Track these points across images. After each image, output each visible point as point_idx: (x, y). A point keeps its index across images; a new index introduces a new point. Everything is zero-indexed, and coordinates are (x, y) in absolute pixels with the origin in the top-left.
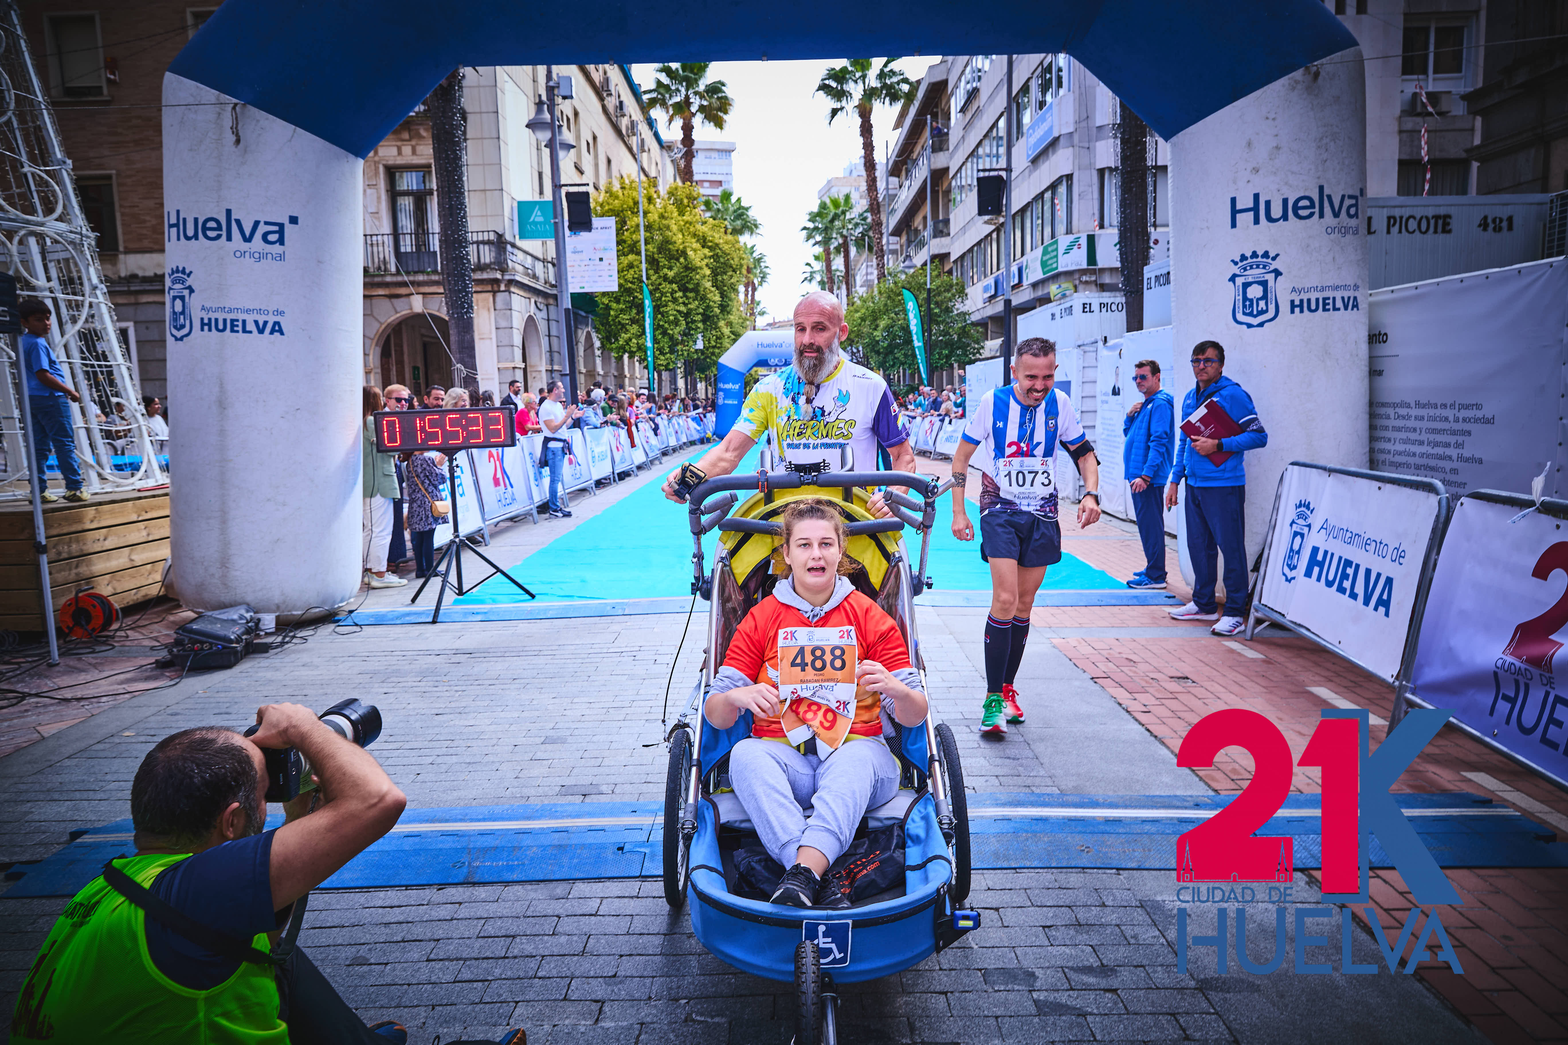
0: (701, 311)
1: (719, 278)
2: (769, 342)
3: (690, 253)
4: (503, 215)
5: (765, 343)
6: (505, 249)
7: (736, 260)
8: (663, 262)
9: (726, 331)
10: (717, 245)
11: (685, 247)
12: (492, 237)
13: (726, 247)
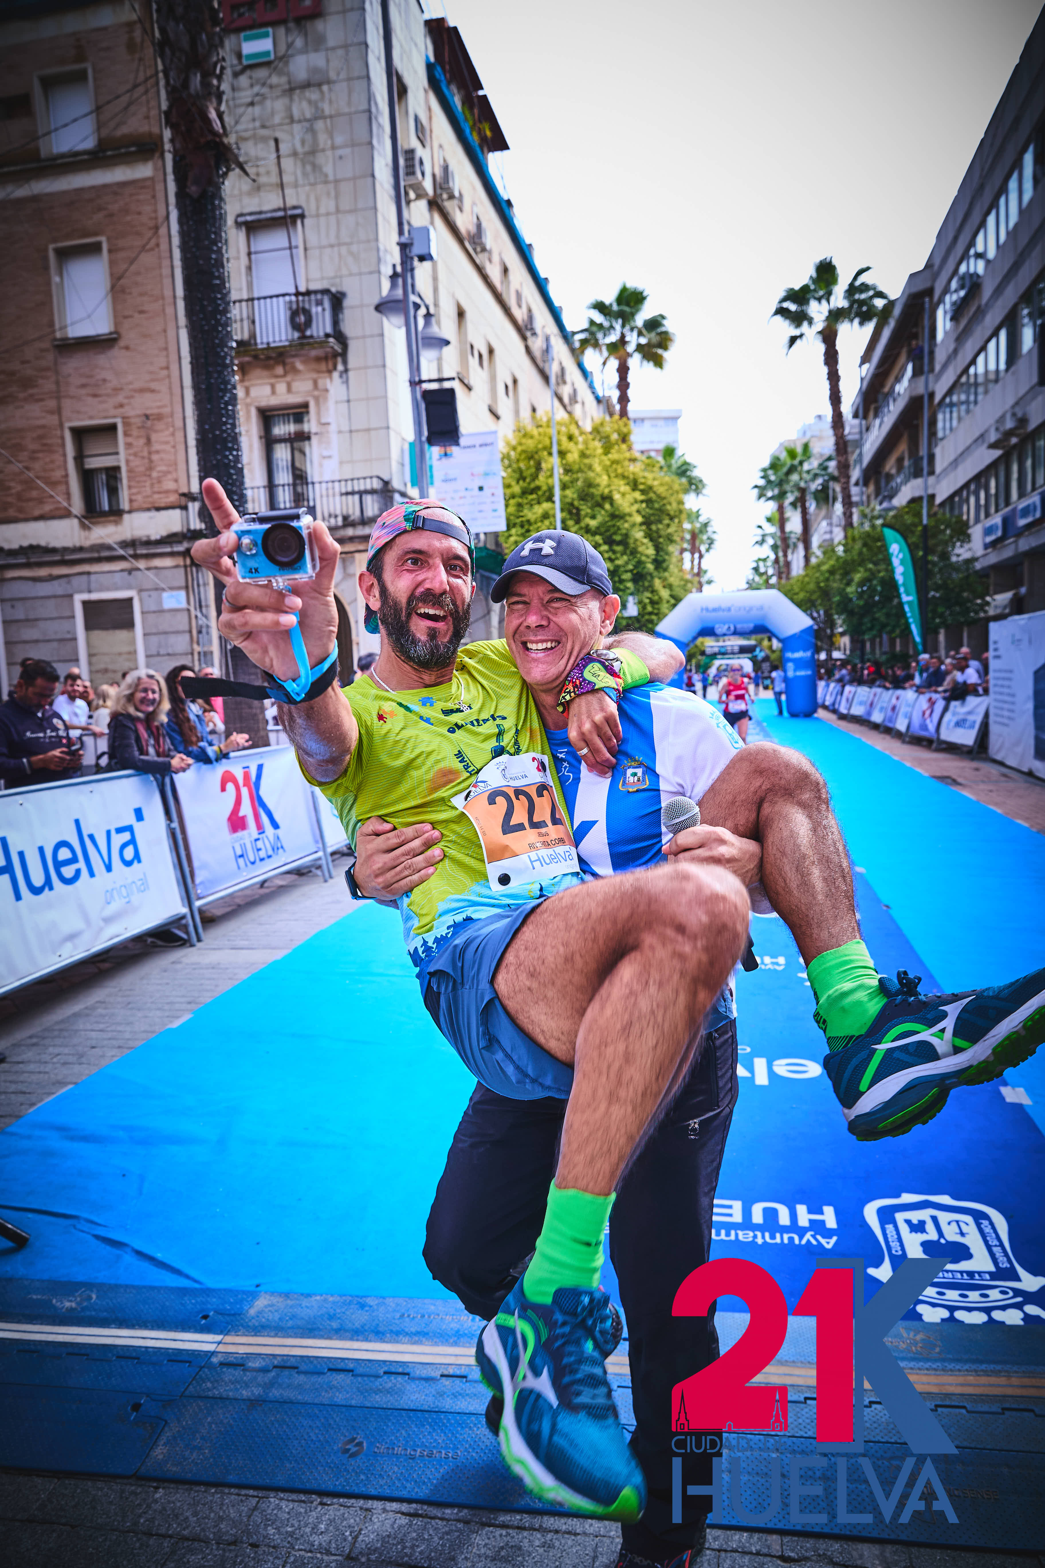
0: (630, 567)
1: (654, 527)
2: (716, 605)
3: (617, 497)
4: (389, 458)
5: (711, 606)
6: (391, 499)
7: (674, 505)
8: (585, 509)
9: (665, 594)
10: (650, 488)
11: (611, 492)
12: (376, 484)
13: (661, 490)
